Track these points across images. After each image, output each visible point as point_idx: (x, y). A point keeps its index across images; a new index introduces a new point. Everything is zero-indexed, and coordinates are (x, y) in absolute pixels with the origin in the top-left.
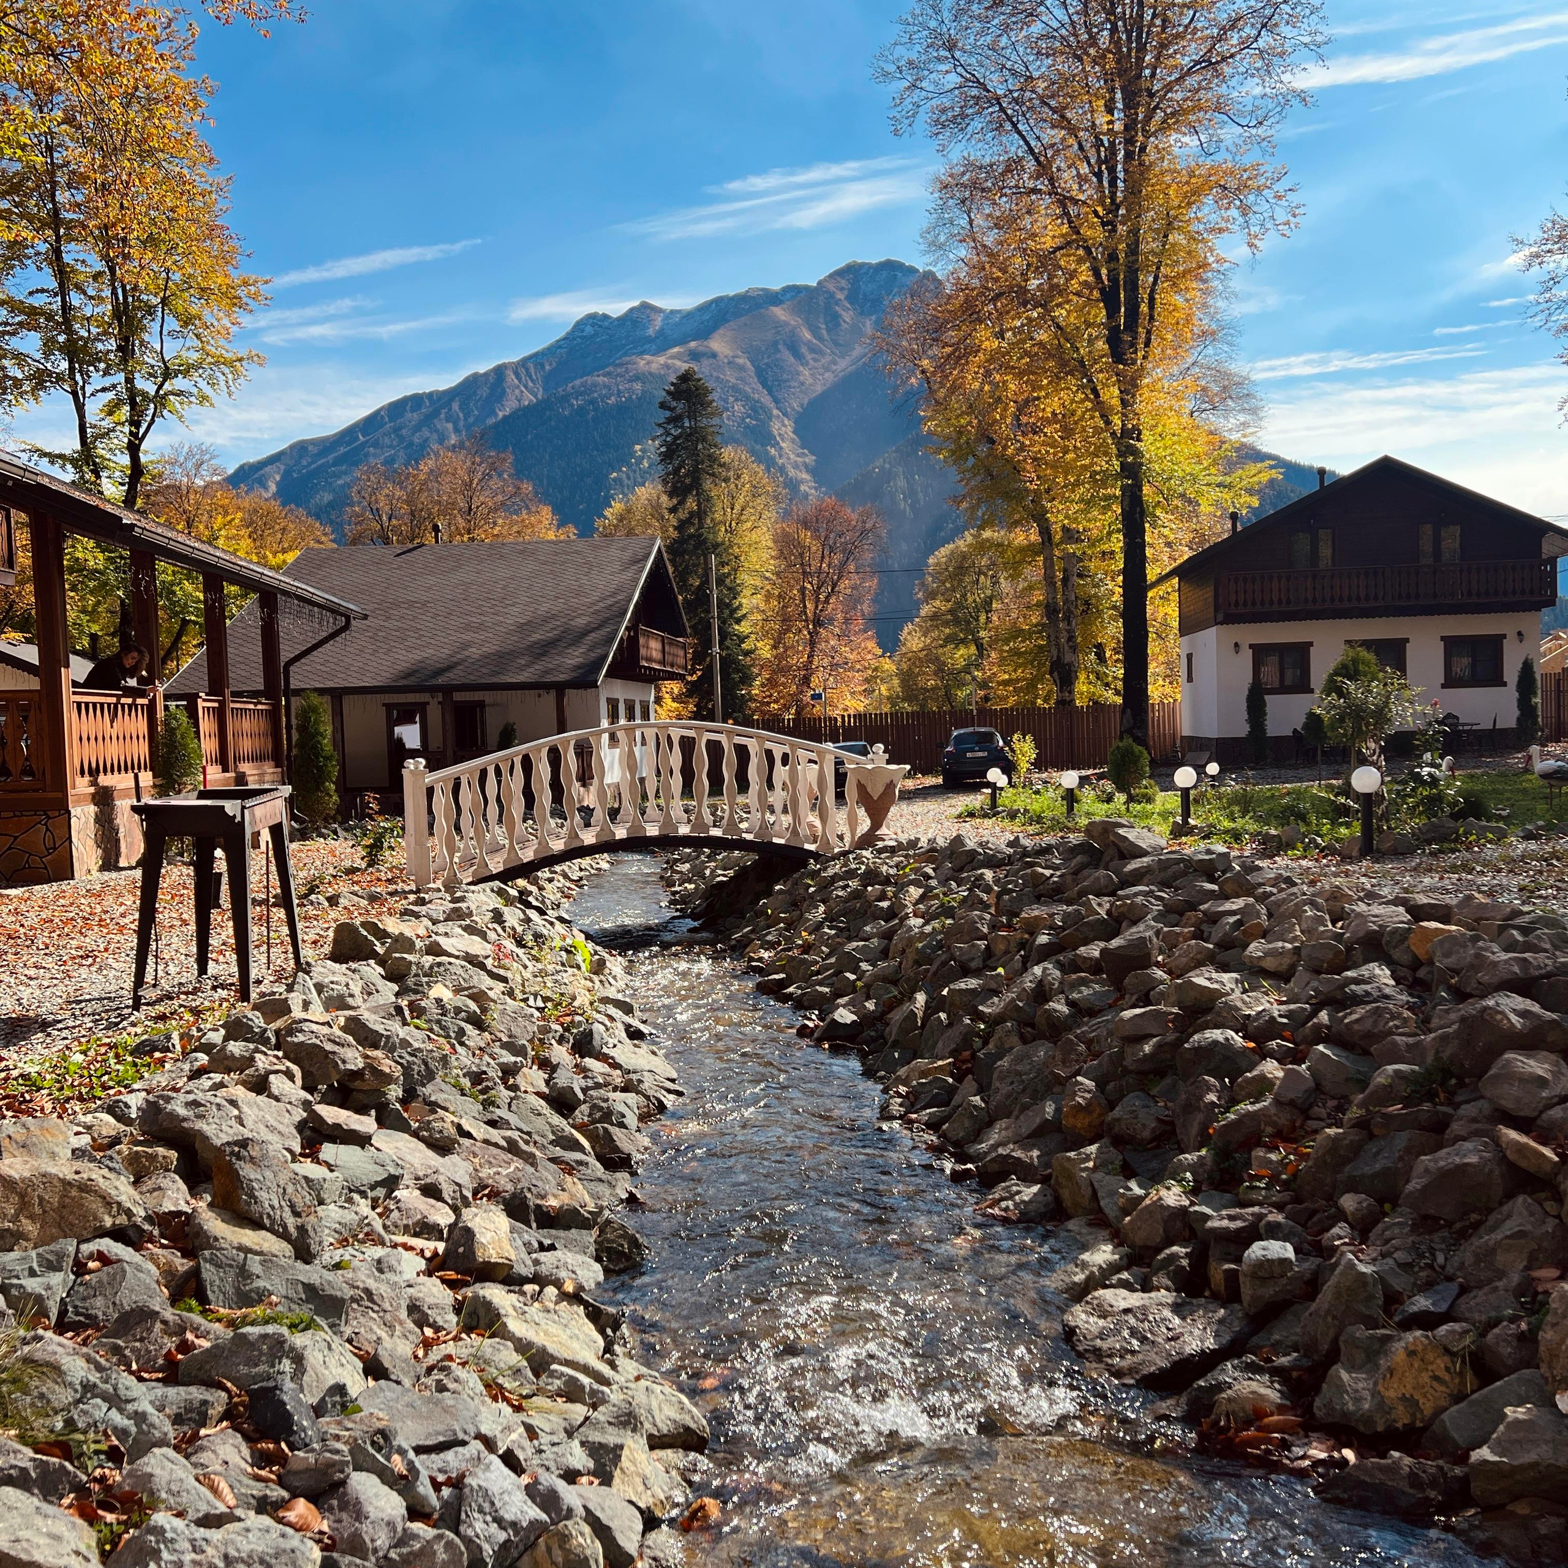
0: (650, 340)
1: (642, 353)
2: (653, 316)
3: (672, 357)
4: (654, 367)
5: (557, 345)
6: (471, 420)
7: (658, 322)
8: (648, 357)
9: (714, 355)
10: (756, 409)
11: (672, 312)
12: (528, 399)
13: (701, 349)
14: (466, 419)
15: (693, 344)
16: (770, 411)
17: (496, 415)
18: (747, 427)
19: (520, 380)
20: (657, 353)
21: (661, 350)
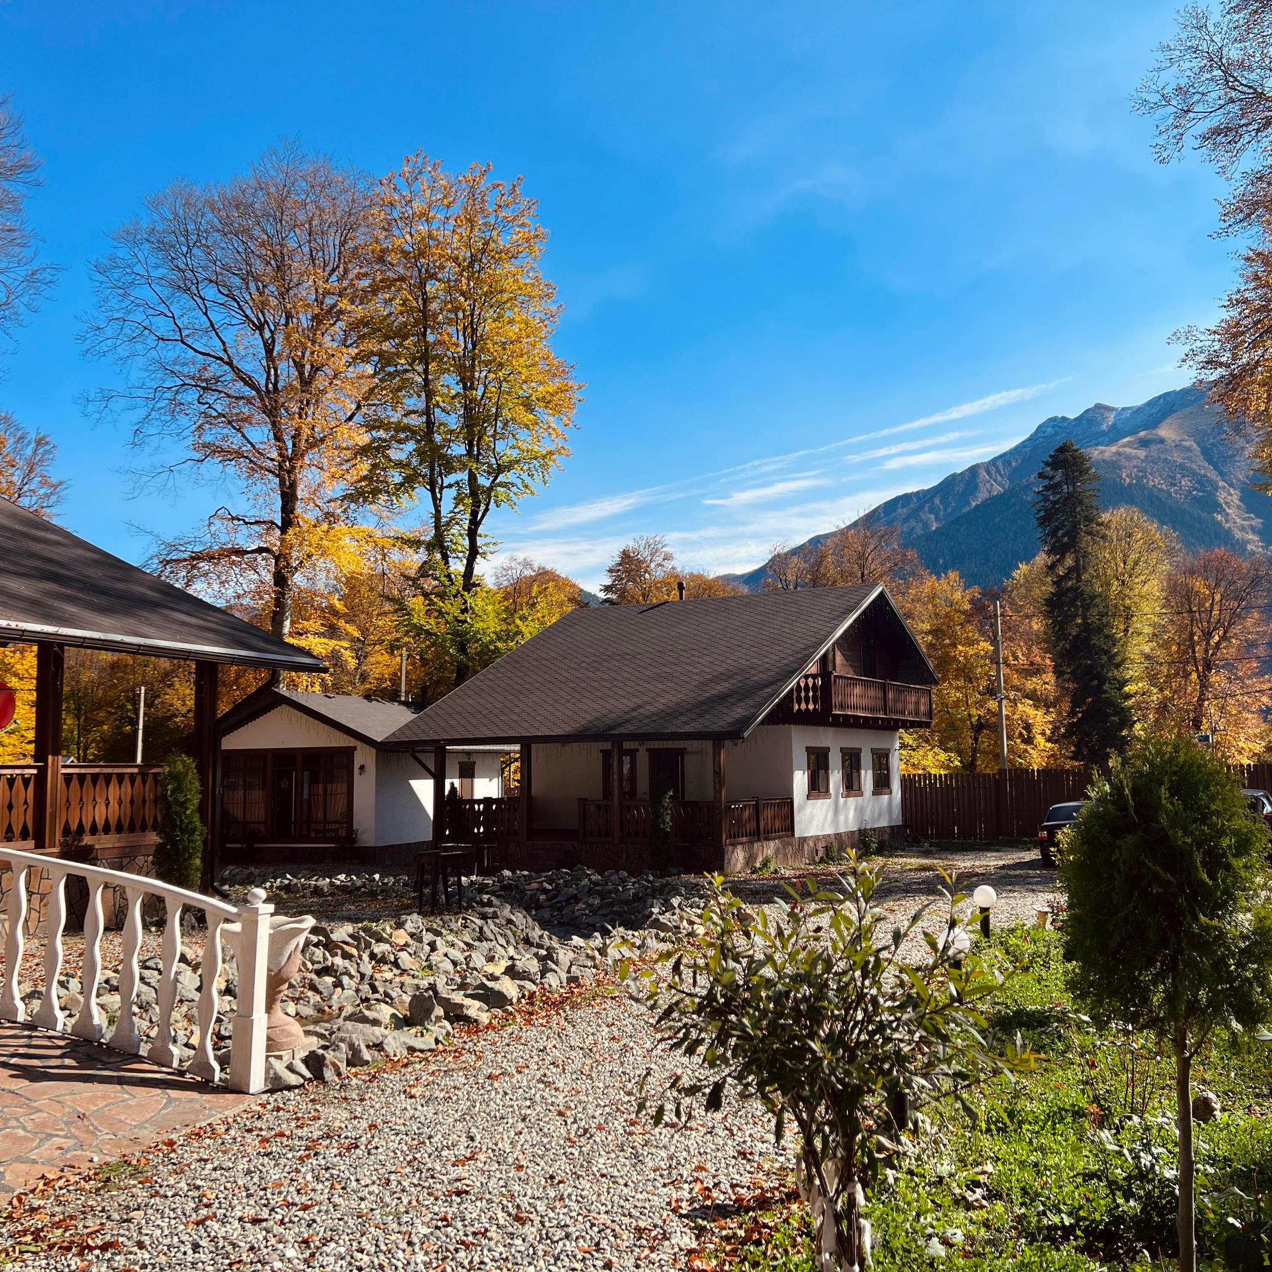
0: (1103, 434)
1: (1097, 445)
2: (1106, 414)
3: (1124, 446)
4: (1107, 455)
5: (1023, 445)
6: (949, 510)
7: (1111, 418)
8: (1101, 448)
9: (1162, 441)
10: (1201, 482)
11: (1123, 409)
12: (997, 490)
13: (1149, 437)
14: (945, 510)
15: (1142, 434)
16: (1216, 483)
17: (969, 504)
18: (1194, 498)
19: (990, 476)
20: (1109, 444)
21: (1113, 441)
